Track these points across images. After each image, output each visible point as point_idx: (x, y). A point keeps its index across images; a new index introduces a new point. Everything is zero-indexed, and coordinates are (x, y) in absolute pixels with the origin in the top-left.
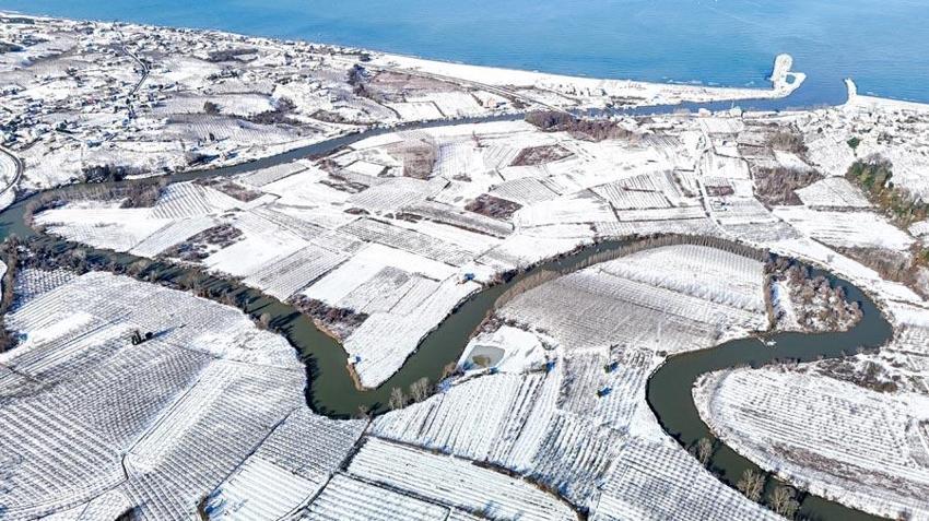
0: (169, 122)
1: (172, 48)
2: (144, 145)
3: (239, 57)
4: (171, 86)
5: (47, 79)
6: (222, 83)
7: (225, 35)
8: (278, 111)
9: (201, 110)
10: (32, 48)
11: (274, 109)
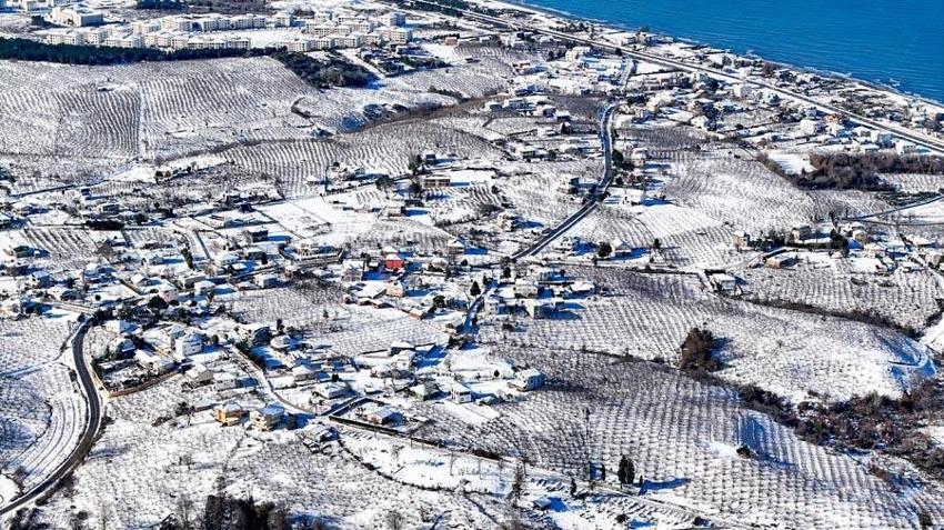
0: (538, 385)
1: (729, 124)
2: (412, 453)
3: (893, 179)
4: (637, 252)
5: (352, 178)
6: (786, 264)
7: (899, 100)
8: (908, 404)
9: (671, 351)
10: (399, 81)
11: (896, 395)
